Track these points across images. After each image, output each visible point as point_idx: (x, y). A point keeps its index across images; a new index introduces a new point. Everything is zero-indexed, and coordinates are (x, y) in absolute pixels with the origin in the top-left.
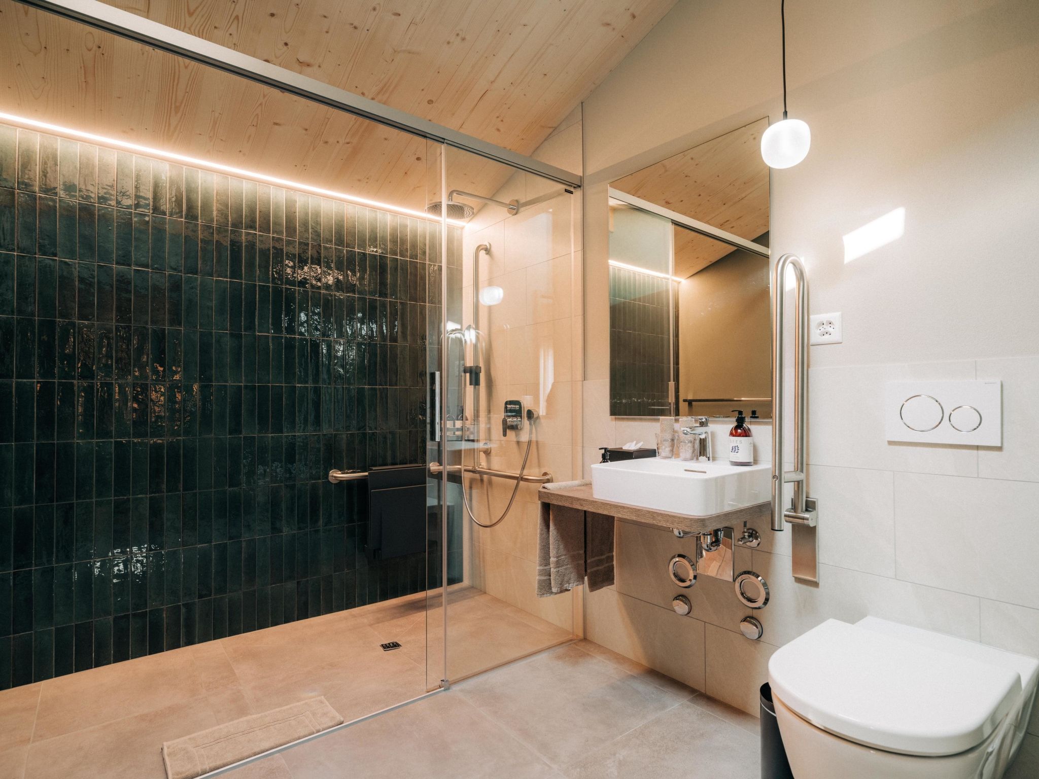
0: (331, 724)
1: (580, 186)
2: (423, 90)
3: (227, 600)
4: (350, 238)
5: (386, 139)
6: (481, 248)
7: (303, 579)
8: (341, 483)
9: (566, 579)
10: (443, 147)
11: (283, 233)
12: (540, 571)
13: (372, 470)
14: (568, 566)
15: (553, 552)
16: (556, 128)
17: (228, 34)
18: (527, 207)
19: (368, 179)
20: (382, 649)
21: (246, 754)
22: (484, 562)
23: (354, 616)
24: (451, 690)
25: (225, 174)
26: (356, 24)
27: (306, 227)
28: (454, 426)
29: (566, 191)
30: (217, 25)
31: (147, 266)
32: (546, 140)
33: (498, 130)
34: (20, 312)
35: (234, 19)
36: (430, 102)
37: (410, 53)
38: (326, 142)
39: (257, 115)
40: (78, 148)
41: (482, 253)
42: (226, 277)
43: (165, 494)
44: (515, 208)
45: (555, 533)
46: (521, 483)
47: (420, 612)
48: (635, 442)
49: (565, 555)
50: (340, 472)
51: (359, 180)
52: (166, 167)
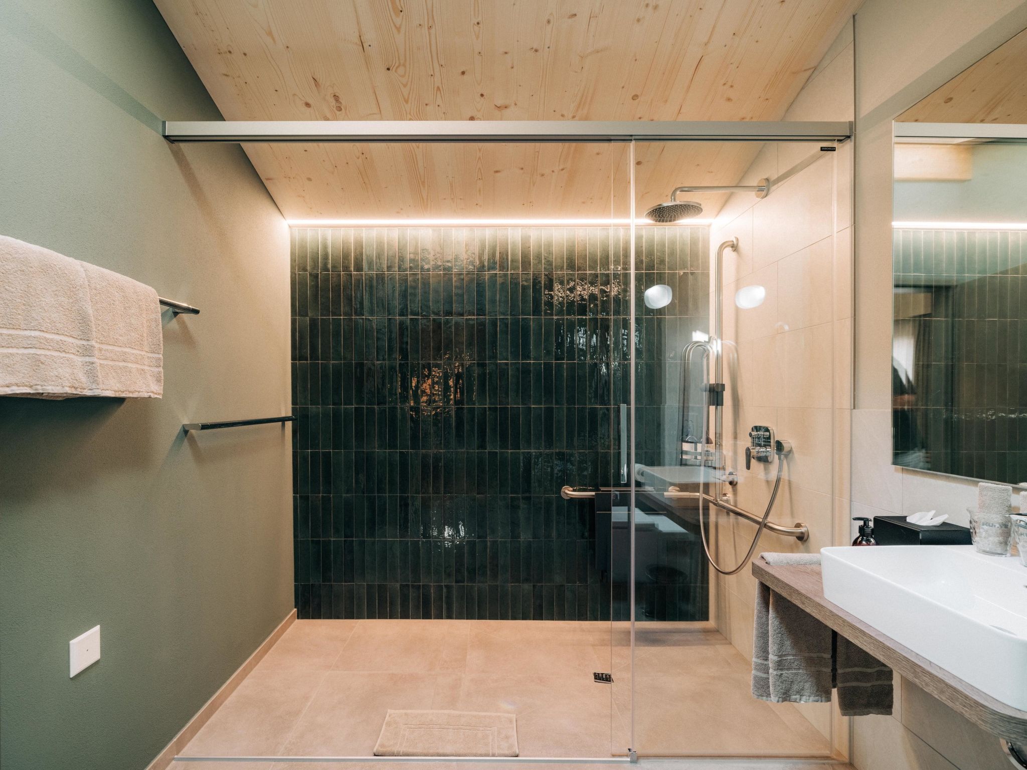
0: (506, 752)
1: (849, 137)
2: (623, 87)
3: (476, 589)
4: (581, 261)
5: (598, 154)
6: (726, 244)
7: (538, 584)
8: (572, 500)
9: (795, 687)
10: (632, 145)
11: (519, 268)
12: (757, 665)
13: (599, 490)
14: (801, 671)
15: (772, 648)
16: (815, 68)
17: (437, 106)
18: (780, 184)
19: (591, 199)
20: (593, 677)
21: (431, 751)
22: (729, 607)
23: (583, 630)
24: (638, 765)
25: (471, 227)
26: (535, 47)
27: (540, 258)
28: (696, 449)
29: (822, 149)
30: (427, 102)
31: (418, 315)
32: (803, 88)
33: (729, 100)
34: (345, 359)
35: (437, 91)
36: (635, 97)
37: (598, 52)
38: (543, 175)
39: (479, 169)
40: (374, 233)
41: (728, 251)
42: (474, 315)
43: (432, 495)
44: (765, 189)
45: (777, 623)
46: (765, 530)
47: (648, 646)
48: (932, 513)
49: (793, 655)
50: (571, 489)
51: (584, 203)
52: (430, 231)
